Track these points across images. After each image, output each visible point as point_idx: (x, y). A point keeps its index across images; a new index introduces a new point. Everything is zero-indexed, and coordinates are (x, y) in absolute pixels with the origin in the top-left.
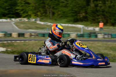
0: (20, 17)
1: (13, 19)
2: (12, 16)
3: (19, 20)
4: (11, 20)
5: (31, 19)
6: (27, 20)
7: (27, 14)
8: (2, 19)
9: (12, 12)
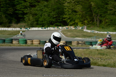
0: (67, 25)
1: (60, 27)
2: (59, 24)
3: (66, 28)
4: (58, 29)
5: (78, 27)
6: (74, 28)
7: (74, 23)
8: (50, 27)
9: (59, 21)
